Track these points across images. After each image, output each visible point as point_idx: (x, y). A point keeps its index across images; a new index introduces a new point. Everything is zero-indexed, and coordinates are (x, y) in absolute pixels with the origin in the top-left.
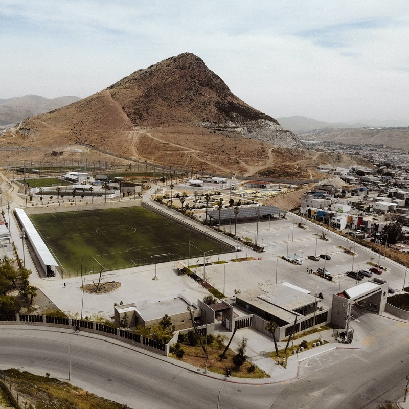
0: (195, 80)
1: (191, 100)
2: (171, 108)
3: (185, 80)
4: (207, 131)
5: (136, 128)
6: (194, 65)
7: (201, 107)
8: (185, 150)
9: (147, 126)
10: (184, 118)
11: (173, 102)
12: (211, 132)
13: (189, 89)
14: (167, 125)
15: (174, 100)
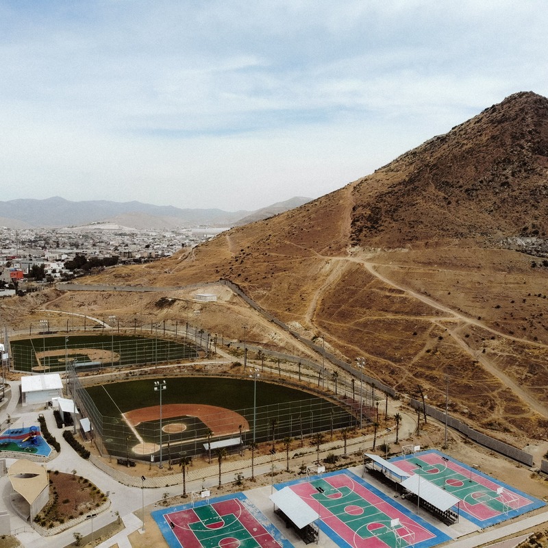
0: (522, 141)
1: (503, 185)
2: (449, 203)
3: (499, 143)
4: (526, 259)
5: (353, 250)
6: (526, 113)
7: (525, 201)
8: (438, 313)
9: (377, 245)
10: (472, 227)
11: (457, 191)
12: (534, 265)
13: (504, 161)
14: (422, 243)
15: (461, 187)
